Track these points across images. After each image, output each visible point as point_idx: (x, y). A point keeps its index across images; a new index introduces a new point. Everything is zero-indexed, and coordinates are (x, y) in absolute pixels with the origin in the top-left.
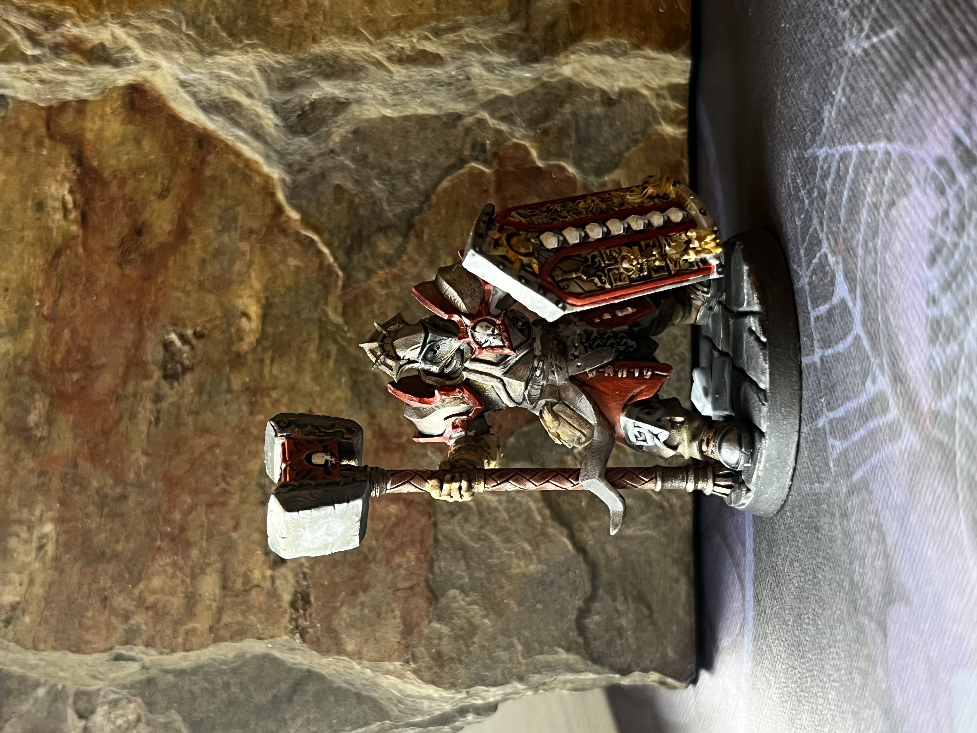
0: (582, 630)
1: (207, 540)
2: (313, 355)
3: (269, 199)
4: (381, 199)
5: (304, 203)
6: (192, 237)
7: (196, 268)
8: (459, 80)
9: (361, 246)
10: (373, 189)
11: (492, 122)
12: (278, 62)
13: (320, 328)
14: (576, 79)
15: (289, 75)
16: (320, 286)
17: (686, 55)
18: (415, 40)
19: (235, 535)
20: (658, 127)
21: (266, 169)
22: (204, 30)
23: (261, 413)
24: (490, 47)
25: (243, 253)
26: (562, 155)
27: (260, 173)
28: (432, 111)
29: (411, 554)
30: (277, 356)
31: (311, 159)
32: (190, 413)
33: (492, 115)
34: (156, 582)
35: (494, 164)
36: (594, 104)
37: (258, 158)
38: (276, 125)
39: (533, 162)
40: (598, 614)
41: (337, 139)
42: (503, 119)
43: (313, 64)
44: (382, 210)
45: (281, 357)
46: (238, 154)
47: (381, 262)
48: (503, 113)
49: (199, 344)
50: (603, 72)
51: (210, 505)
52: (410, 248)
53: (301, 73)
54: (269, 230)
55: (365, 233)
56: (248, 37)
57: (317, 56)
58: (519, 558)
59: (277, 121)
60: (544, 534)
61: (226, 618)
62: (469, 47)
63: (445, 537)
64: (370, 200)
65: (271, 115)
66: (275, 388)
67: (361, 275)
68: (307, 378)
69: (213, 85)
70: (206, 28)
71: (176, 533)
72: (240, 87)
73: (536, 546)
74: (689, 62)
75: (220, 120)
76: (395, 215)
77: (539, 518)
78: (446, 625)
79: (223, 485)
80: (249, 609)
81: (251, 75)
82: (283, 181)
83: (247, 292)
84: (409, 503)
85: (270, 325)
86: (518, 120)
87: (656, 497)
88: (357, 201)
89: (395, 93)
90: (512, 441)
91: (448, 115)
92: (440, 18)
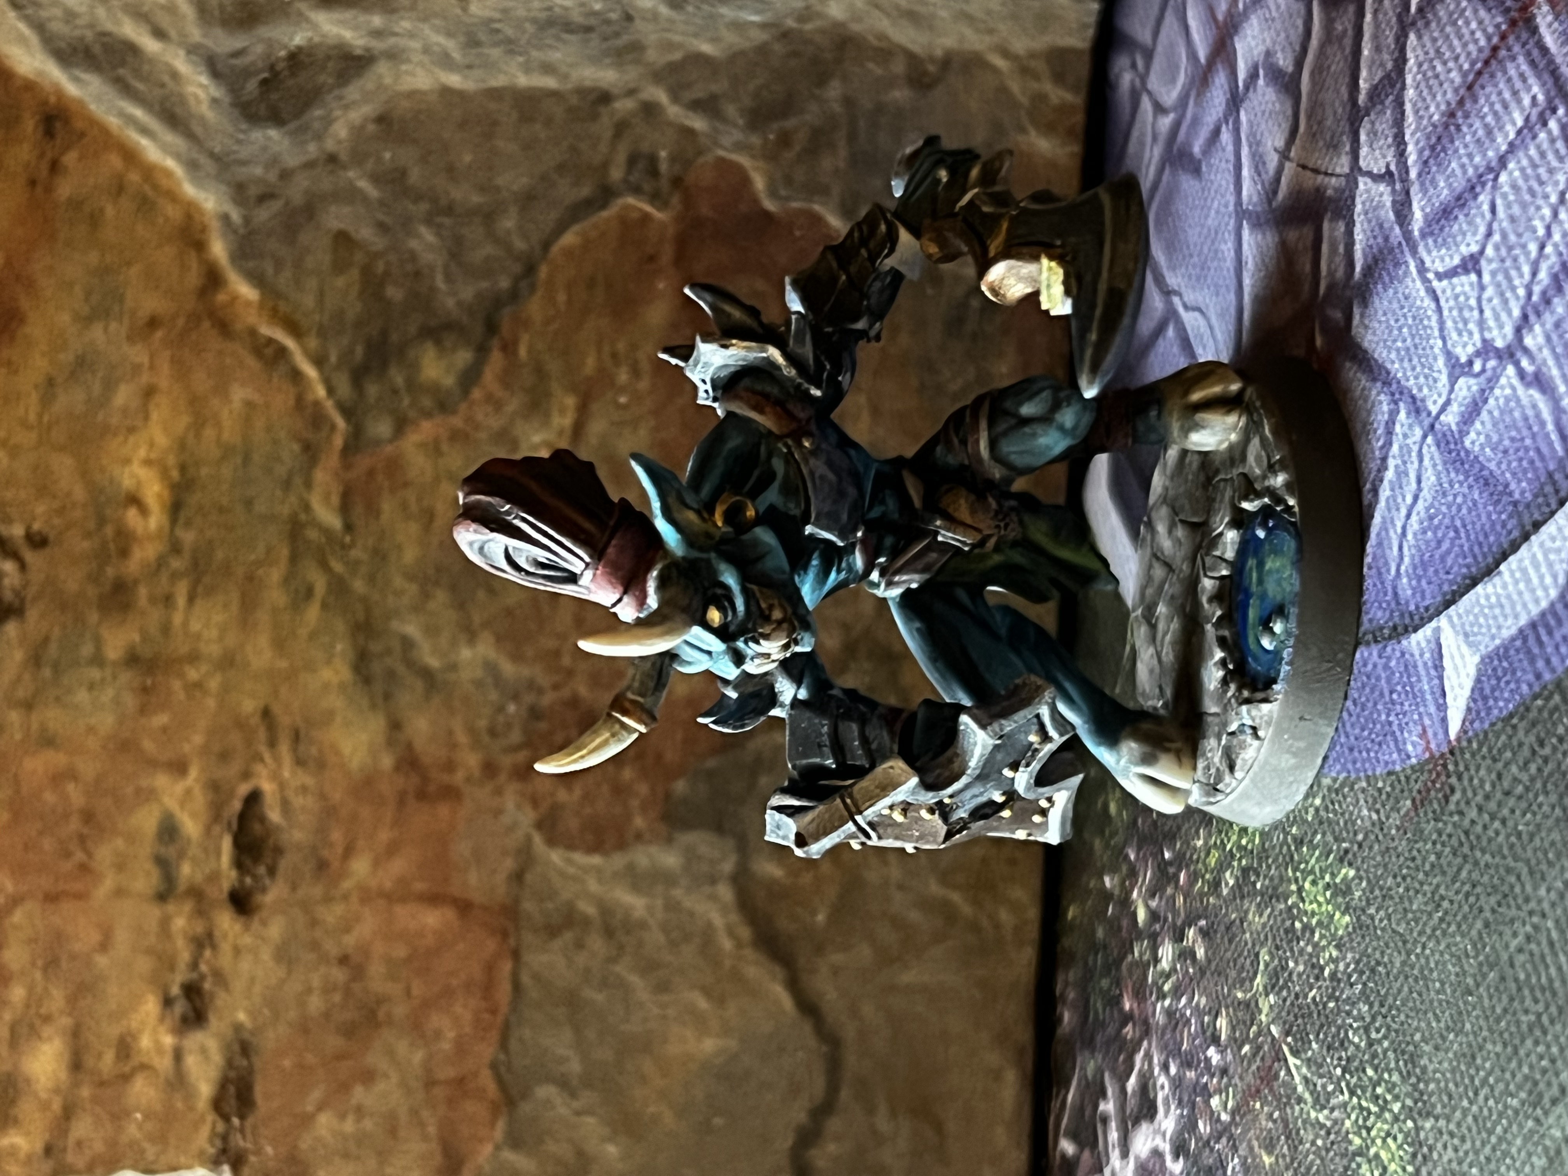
0: (800, 1172)
1: (45, 969)
2: (275, 592)
3: (193, 254)
4: (431, 268)
5: (270, 270)
6: (27, 330)
7: (34, 397)
8: (608, 22)
9: (384, 365)
10: (416, 246)
11: (674, 111)
13: (293, 536)
14: (856, 27)
16: (296, 447)
19: (102, 961)
20: (1020, 138)
21: (189, 190)
23: (162, 708)
25: (137, 369)
26: (818, 191)
27: (174, 198)
28: (550, 82)
29: (463, 1011)
30: (200, 591)
31: (285, 175)
32: (15, 704)
33: (675, 96)
35: (676, 200)
36: (891, 82)
37: (170, 163)
38: (214, 101)
39: (756, 201)
40: (839, 1139)
41: (343, 134)
42: (696, 106)
44: (433, 289)
45: (207, 594)
46: (131, 156)
47: (428, 402)
48: (699, 92)
49: (35, 559)
51: (52, 898)
52: (489, 373)
54: (194, 319)
55: (394, 337)
58: (682, 1024)
59: (217, 91)
60: (736, 976)
61: (80, 1129)
63: (536, 978)
64: (409, 267)
65: (204, 79)
66: (194, 658)
67: (382, 428)
68: (263, 640)
69: (84, 5)
73: (719, 1002)
75: (93, 79)
76: (459, 304)
77: (728, 945)
78: (528, 1155)
79: (80, 856)
80: (125, 1114)
82: (225, 218)
83: (142, 453)
84: (464, 907)
85: (188, 524)
86: (731, 110)
87: (967, 909)
88: (380, 267)
89: (472, 42)
90: (680, 786)
91: (582, 92)
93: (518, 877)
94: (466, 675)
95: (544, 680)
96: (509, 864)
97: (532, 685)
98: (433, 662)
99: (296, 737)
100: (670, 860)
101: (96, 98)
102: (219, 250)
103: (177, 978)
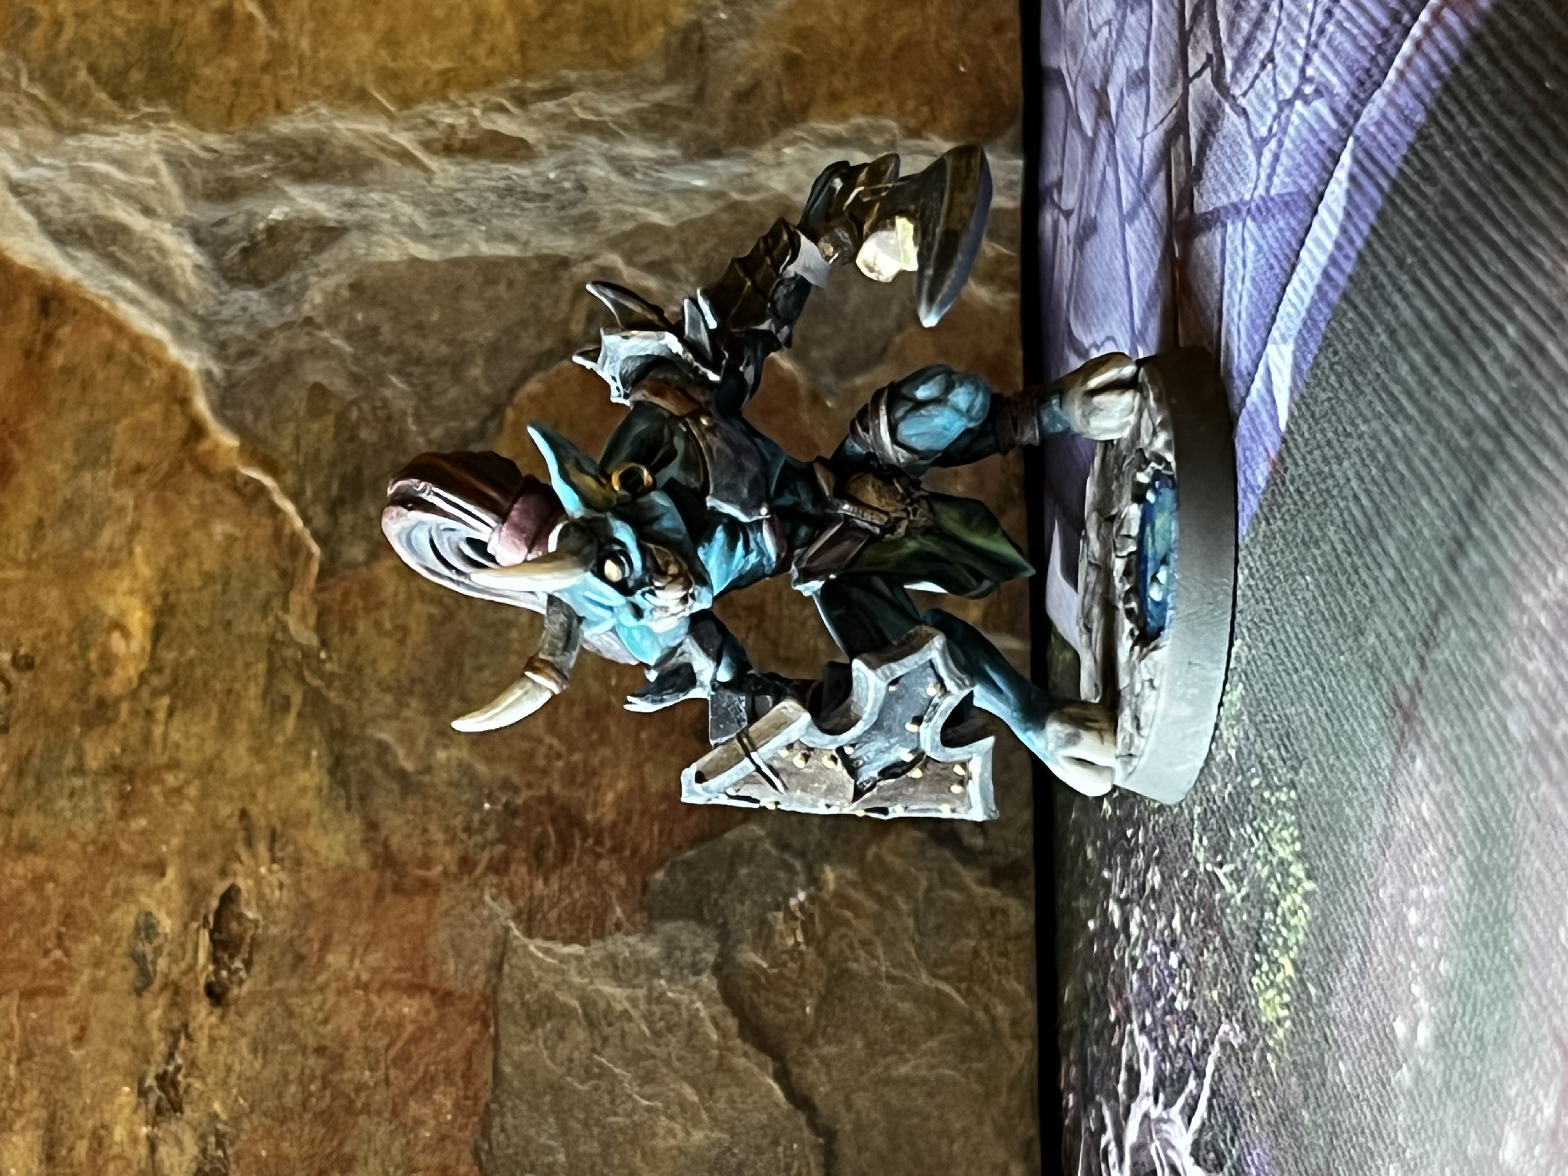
1: (19, 1063)
2: (252, 705)
3: (177, 408)
4: (404, 413)
5: (249, 417)
6: (19, 478)
7: (24, 537)
8: (563, 191)
9: (359, 499)
10: (388, 393)
11: (629, 273)
12: (207, 148)
13: (270, 655)
15: (228, 173)
16: (274, 575)
17: (1013, 151)
18: (477, 112)
19: (76, 1054)
21: (174, 352)
22: (63, 86)
23: (141, 813)
24: (625, 127)
25: (121, 511)
27: (161, 362)
28: (511, 250)
29: (444, 1097)
30: (180, 704)
31: (266, 335)
33: (631, 258)
37: (158, 331)
38: (198, 267)
41: (318, 299)
42: (651, 268)
43: (277, 154)
44: (404, 431)
45: (186, 707)
46: (119, 328)
48: (652, 256)
49: (22, 681)
51: (29, 995)
53: (250, 169)
54: (175, 466)
55: (367, 473)
56: (150, 100)
57: (286, 140)
58: (671, 1118)
59: (201, 259)
60: (722, 1066)
62: (585, 126)
63: (517, 1066)
64: (382, 413)
65: (190, 248)
66: (173, 765)
67: (357, 553)
68: (241, 748)
69: (75, 190)
70: (69, 84)
72: (128, 195)
73: (707, 1090)
74: (1020, 163)
75: (86, 257)
76: (430, 443)
77: (715, 1037)
79: (58, 954)
81: (153, 172)
82: (208, 375)
83: (125, 584)
85: (168, 646)
86: (681, 269)
87: (960, 1001)
88: (354, 414)
89: (437, 212)
90: (659, 878)
91: (541, 258)
92: (527, 73)
93: (497, 967)
94: (441, 777)
95: (518, 779)
96: (487, 953)
97: (507, 785)
98: (409, 766)
99: (273, 838)
100: (652, 950)
101: (89, 274)
102: (201, 405)
103: (153, 1071)
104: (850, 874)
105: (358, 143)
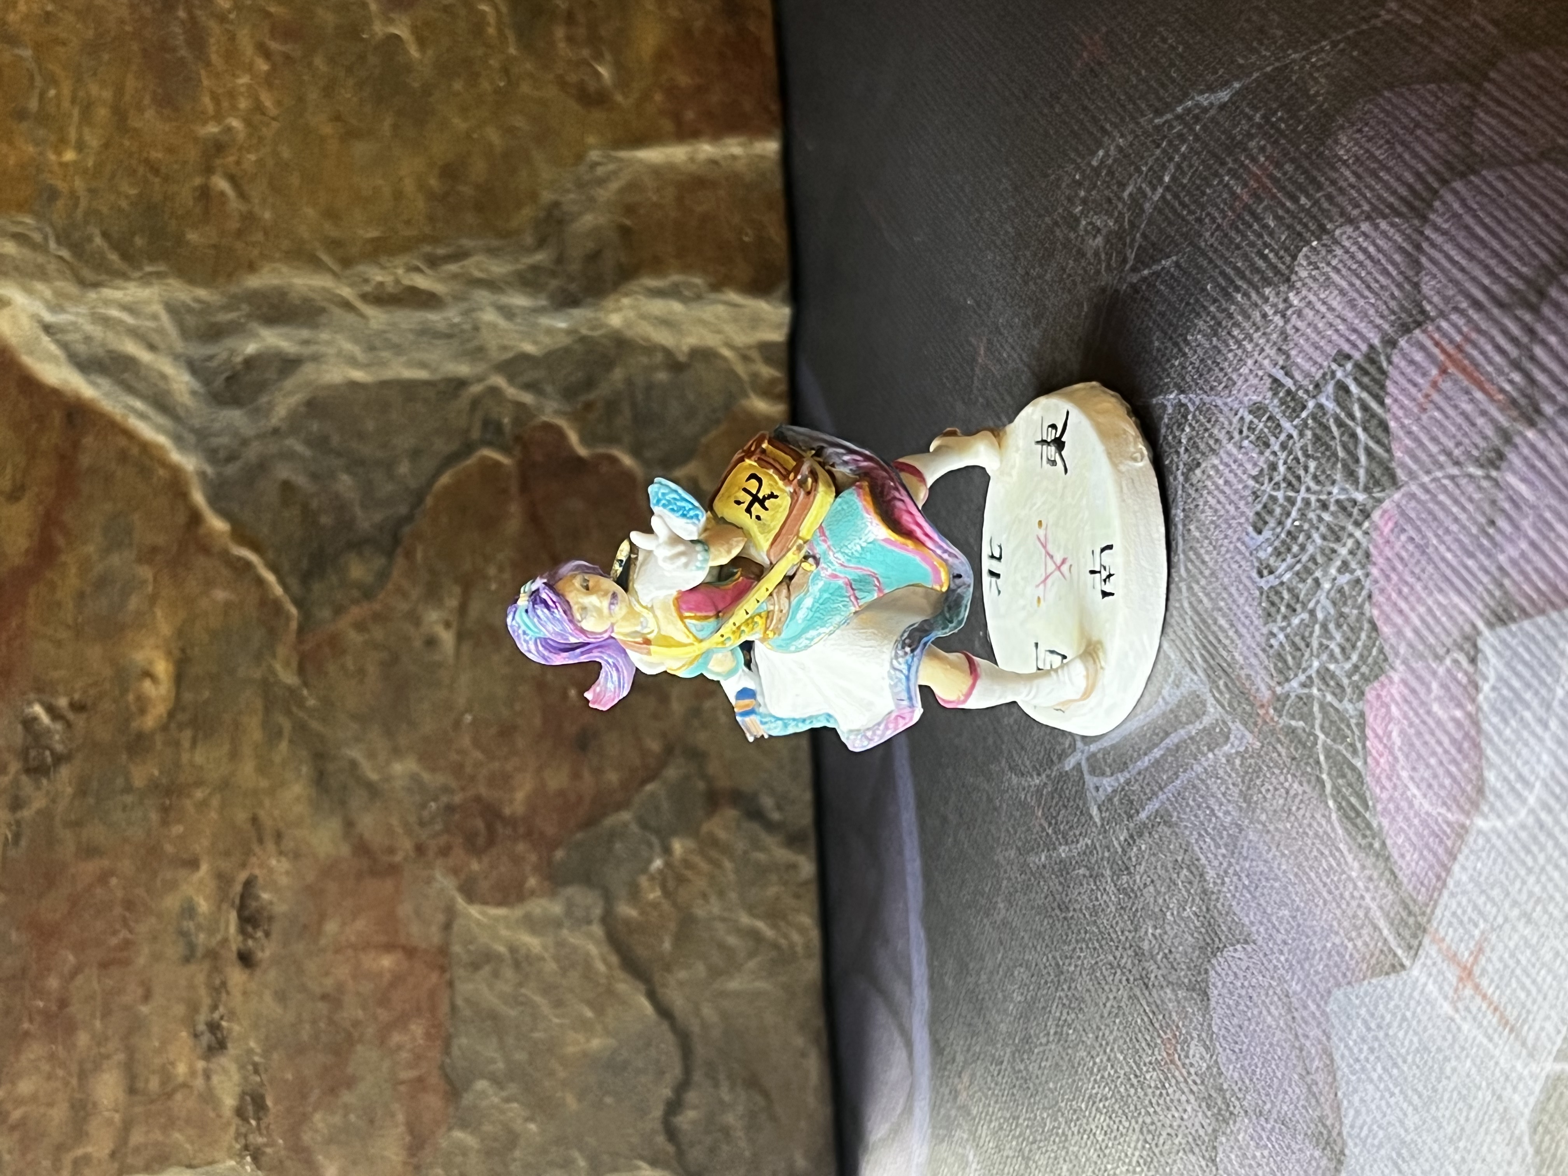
0: (671, 1133)
1: (102, 1019)
2: (255, 733)
3: (179, 501)
4: (351, 502)
5: (236, 506)
6: (63, 558)
7: (71, 605)
8: (463, 331)
9: (323, 571)
10: (339, 488)
11: (511, 392)
12: (198, 300)
13: (265, 693)
14: (629, 334)
15: (213, 319)
16: (262, 630)
17: (783, 301)
18: (400, 271)
19: (144, 1009)
20: (745, 403)
21: (176, 456)
22: (83, 250)
23: (179, 821)
24: (508, 283)
25: (144, 582)
26: (613, 440)
27: (166, 464)
28: (422, 374)
29: (417, 1029)
30: (200, 734)
31: (245, 442)
32: (68, 824)
33: (511, 379)
34: (25, 1087)
35: (516, 451)
36: (653, 368)
37: (161, 439)
38: (194, 392)
39: (571, 449)
40: (695, 1107)
41: (283, 414)
42: (526, 387)
43: (250, 303)
44: (353, 516)
45: (206, 737)
46: (129, 435)
47: (355, 593)
48: (528, 378)
49: (79, 721)
50: (666, 322)
51: (104, 965)
52: (396, 573)
53: (231, 316)
54: (182, 547)
55: (329, 551)
56: (152, 260)
57: (255, 292)
58: (575, 1030)
59: (196, 385)
60: (610, 991)
61: (137, 1137)
62: (479, 283)
63: (467, 1000)
64: (336, 503)
65: (186, 377)
66: (199, 783)
67: (325, 613)
68: (248, 768)
69: (96, 331)
70: (88, 247)
71: (54, 1008)
72: (135, 333)
73: (600, 1011)
74: (788, 310)
75: (105, 383)
76: (373, 525)
77: (603, 969)
78: (472, 1133)
79: (124, 934)
80: (171, 1123)
81: (155, 318)
82: (202, 475)
83: (151, 641)
84: (410, 952)
85: (188, 690)
86: (549, 389)
87: (769, 932)
88: (314, 504)
89: (372, 348)
90: (559, 854)
91: (446, 380)
92: (435, 240)
93: (447, 927)
94: (398, 784)
95: (453, 784)
96: (440, 918)
97: (446, 789)
98: (374, 776)
99: (278, 836)
100: (556, 908)
101: (107, 395)
102: (198, 497)
103: (202, 1018)
104: (691, 844)
105: (311, 295)
